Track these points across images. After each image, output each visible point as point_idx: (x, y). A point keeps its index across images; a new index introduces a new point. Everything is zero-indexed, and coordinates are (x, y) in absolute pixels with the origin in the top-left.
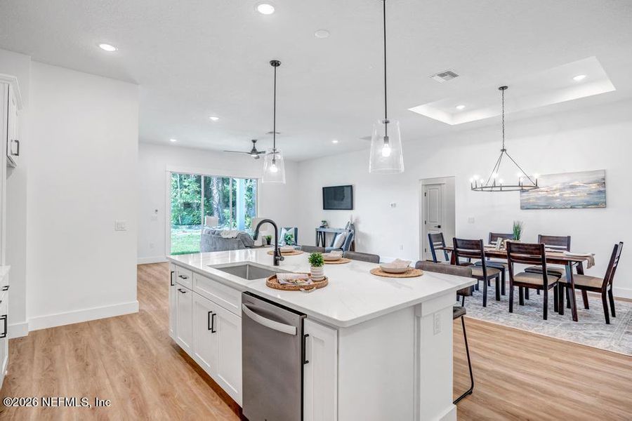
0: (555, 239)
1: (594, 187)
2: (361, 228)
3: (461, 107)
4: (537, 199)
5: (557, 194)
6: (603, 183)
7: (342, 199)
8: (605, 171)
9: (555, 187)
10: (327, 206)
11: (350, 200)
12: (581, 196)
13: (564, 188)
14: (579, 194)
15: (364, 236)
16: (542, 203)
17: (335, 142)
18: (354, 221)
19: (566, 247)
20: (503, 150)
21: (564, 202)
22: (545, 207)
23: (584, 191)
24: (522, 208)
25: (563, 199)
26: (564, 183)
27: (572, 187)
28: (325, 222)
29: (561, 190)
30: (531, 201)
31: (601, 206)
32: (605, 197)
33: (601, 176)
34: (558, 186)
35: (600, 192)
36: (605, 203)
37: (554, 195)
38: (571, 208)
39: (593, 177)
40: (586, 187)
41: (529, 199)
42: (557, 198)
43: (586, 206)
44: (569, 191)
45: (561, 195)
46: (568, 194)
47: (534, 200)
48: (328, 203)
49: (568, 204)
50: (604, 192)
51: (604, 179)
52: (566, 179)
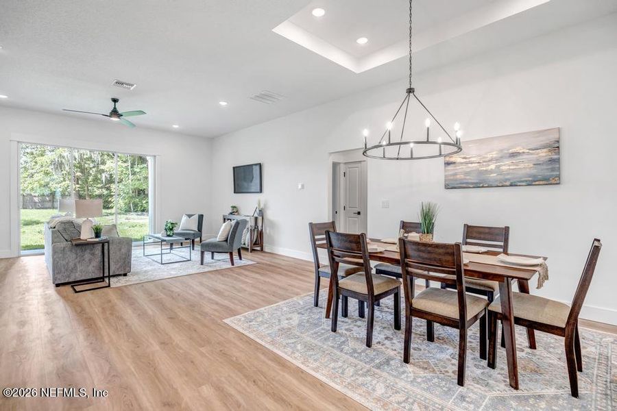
0: (487, 230)
1: (543, 154)
2: (270, 215)
3: (362, 41)
4: (467, 173)
5: (492, 167)
6: (556, 147)
7: (251, 181)
8: (559, 129)
9: (489, 156)
10: (238, 189)
11: (258, 181)
12: (525, 167)
13: (501, 157)
14: (522, 166)
15: (273, 225)
16: (472, 179)
17: (223, 104)
18: (262, 206)
19: (502, 244)
20: (410, 91)
21: (502, 177)
22: (477, 186)
23: (530, 161)
24: (447, 187)
25: (501, 173)
26: (502, 151)
27: (513, 155)
28: (234, 207)
29: (497, 160)
30: (458, 176)
31: (553, 182)
32: (559, 168)
33: (554, 137)
34: (494, 155)
35: (552, 161)
36: (559, 176)
37: (490, 168)
38: (511, 185)
39: (544, 140)
40: (532, 154)
41: (455, 174)
42: (491, 172)
43: (532, 182)
44: (508, 162)
45: (498, 167)
46: (507, 165)
47: (462, 176)
48: (238, 185)
49: (506, 180)
50: (558, 161)
51: (558, 142)
52: (504, 145)
